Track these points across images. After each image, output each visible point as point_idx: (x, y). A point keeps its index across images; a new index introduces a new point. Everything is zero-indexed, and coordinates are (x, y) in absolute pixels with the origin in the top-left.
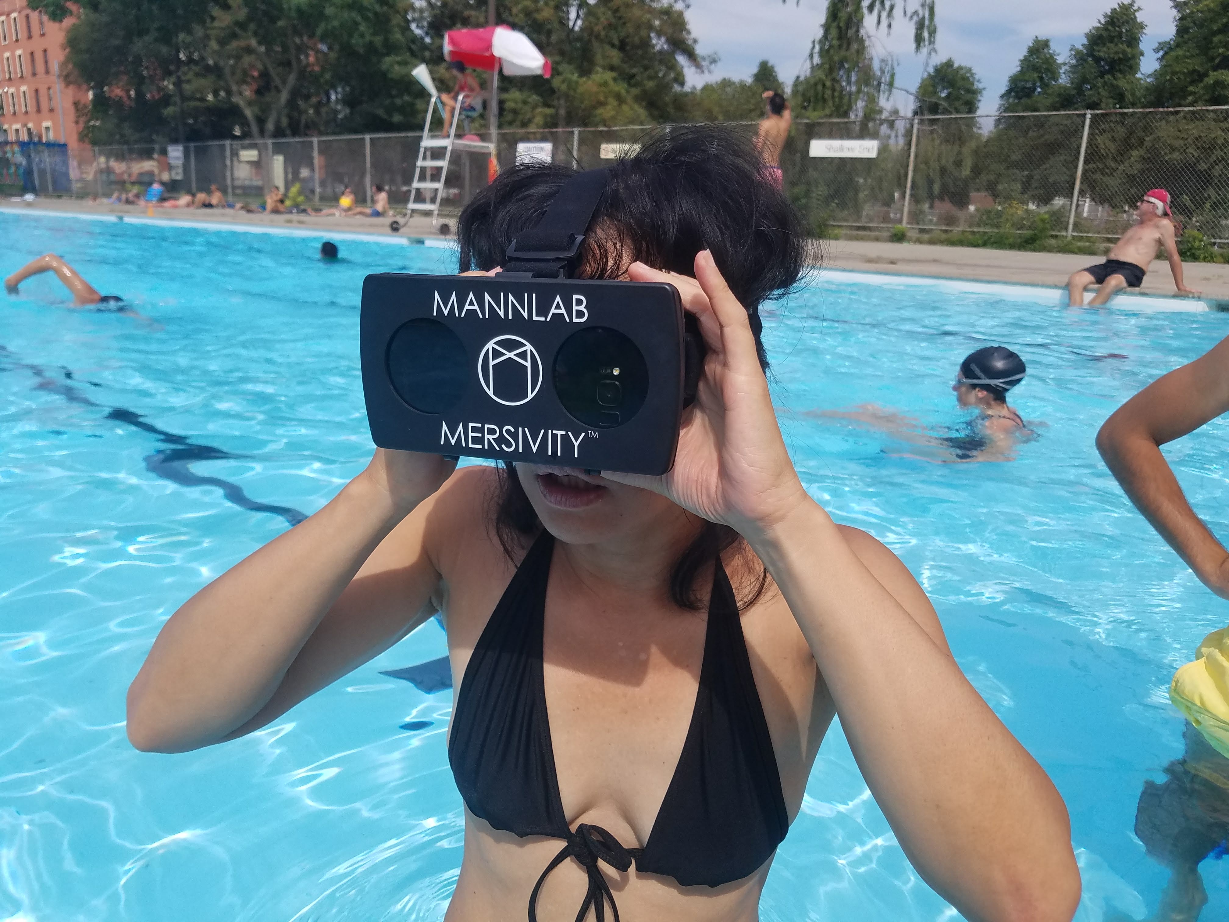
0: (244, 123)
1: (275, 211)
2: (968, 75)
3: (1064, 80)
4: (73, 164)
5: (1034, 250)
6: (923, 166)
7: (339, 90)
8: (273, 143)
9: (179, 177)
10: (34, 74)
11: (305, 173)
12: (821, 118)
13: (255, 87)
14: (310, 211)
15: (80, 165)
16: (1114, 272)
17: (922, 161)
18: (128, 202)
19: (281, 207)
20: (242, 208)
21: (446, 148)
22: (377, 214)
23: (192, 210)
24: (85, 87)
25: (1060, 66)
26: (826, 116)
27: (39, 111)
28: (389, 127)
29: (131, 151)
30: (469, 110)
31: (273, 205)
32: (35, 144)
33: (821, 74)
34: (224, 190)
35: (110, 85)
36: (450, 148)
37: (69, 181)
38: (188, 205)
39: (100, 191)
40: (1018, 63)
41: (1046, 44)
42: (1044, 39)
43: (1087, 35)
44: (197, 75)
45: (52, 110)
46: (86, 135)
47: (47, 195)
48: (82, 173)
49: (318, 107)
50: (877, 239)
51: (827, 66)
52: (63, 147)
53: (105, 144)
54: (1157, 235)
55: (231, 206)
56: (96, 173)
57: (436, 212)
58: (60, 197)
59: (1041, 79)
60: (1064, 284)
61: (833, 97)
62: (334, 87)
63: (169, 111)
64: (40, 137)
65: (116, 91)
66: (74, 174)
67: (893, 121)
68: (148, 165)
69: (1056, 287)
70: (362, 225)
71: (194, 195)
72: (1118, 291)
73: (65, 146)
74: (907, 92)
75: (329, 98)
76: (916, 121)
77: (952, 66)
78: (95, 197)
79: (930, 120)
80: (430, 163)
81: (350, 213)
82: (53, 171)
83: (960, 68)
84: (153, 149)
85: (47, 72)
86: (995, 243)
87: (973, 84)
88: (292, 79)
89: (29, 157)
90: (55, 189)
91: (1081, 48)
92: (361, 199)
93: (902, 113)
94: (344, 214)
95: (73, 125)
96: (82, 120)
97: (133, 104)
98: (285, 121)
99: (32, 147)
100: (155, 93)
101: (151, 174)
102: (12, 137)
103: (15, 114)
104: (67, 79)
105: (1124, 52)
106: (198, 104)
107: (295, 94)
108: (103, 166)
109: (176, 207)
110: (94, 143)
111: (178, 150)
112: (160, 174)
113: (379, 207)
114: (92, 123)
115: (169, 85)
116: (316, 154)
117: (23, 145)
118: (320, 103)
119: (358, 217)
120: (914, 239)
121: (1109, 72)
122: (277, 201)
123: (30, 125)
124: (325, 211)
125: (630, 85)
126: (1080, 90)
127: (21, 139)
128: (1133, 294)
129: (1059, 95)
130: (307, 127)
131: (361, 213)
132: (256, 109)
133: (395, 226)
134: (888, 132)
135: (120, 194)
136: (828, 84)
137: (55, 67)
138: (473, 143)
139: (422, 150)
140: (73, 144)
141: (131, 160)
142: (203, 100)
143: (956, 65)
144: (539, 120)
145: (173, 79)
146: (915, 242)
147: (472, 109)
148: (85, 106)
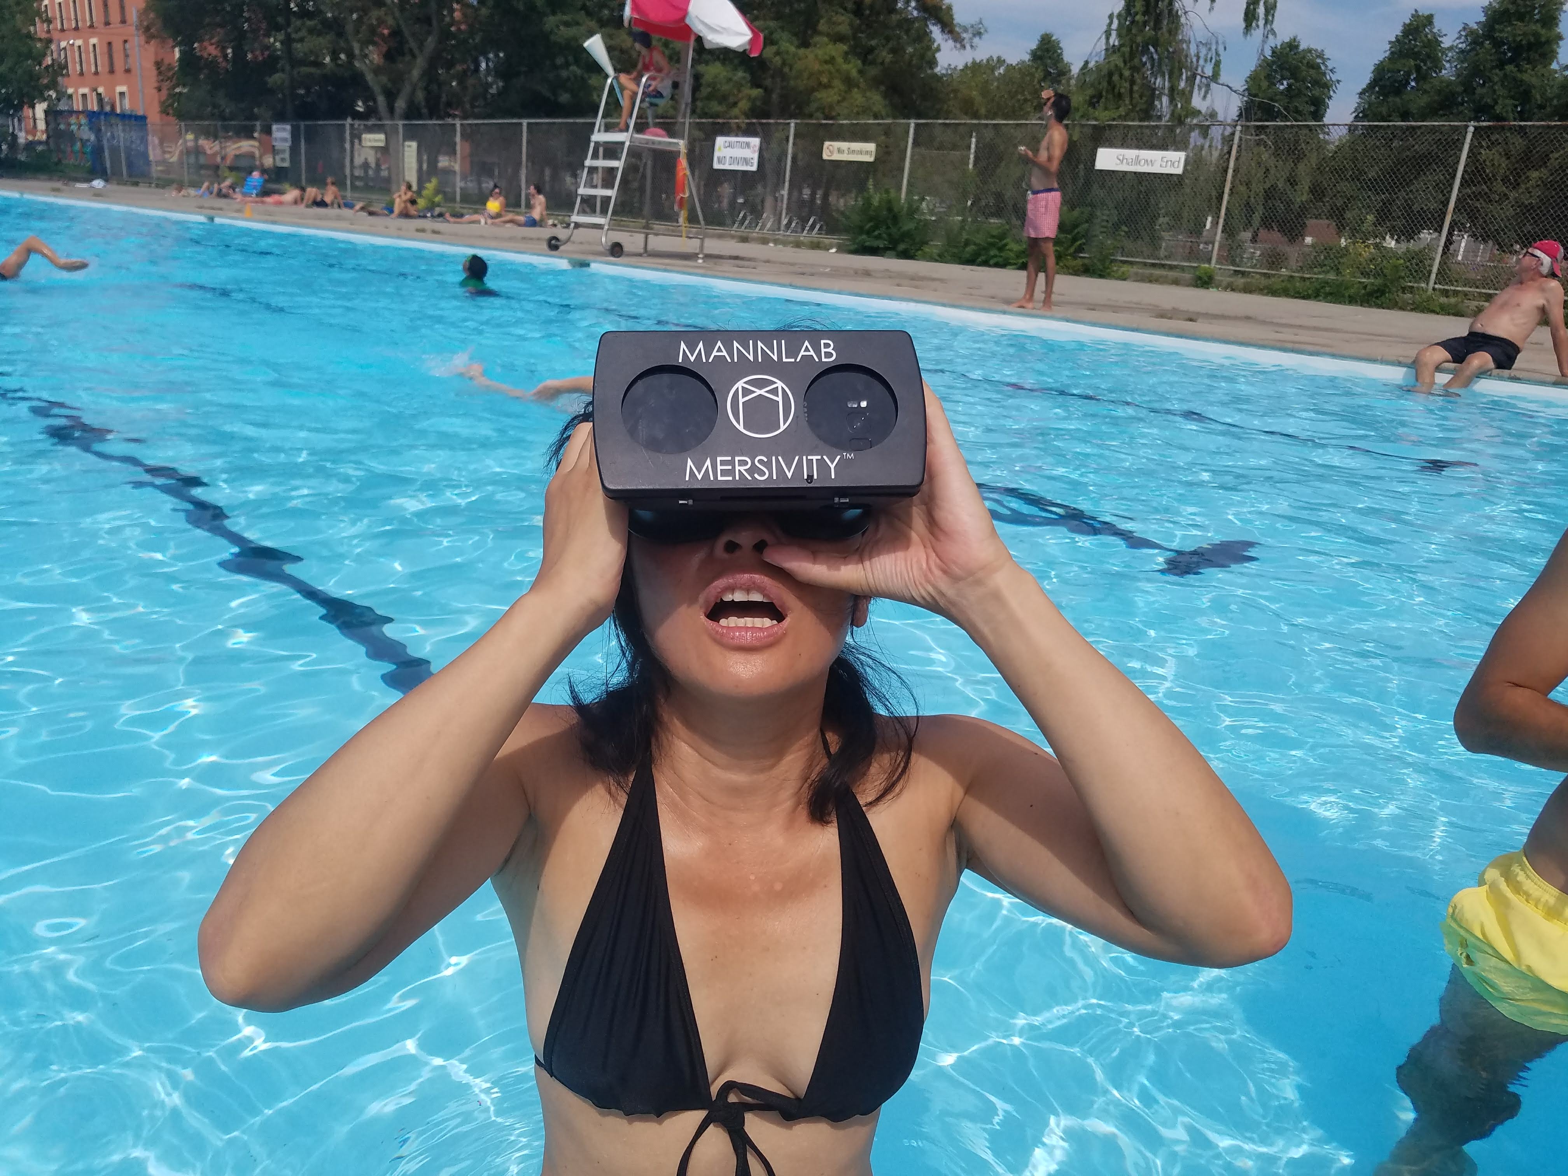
0: (369, 96)
1: (405, 215)
2: (1319, 61)
3: (1448, 72)
4: (153, 140)
5: (1381, 306)
6: (1243, 188)
7: (491, 56)
8: (404, 125)
9: (286, 164)
10: (107, 24)
11: (443, 162)
12: (1114, 120)
13: (384, 49)
14: (447, 215)
15: (161, 143)
16: (1478, 348)
17: (1243, 180)
18: (221, 195)
19: (412, 210)
20: (363, 209)
21: (623, 143)
22: (533, 223)
23: (301, 208)
24: (171, 42)
25: (1444, 52)
26: (1120, 117)
27: (112, 71)
28: (553, 109)
29: (226, 129)
30: (655, 97)
31: (403, 205)
32: (106, 114)
33: (1117, 60)
34: (340, 183)
35: (201, 41)
36: (627, 144)
37: (148, 163)
38: (296, 202)
39: (186, 179)
40: (1388, 47)
41: (1429, 20)
42: (1426, 13)
43: (1485, 10)
44: (311, 31)
45: (128, 71)
46: (171, 105)
47: (121, 182)
48: (164, 152)
49: (462, 78)
50: (1176, 282)
51: (1126, 49)
52: (141, 120)
53: (193, 119)
54: (1541, 302)
55: (350, 206)
56: (181, 152)
57: (606, 227)
58: (136, 184)
59: (1418, 69)
60: (1410, 361)
61: (1131, 91)
62: (485, 54)
63: (276, 79)
64: (113, 107)
65: (209, 49)
66: (154, 154)
67: (1208, 126)
68: (246, 146)
69: (1400, 364)
70: (511, 239)
71: (303, 190)
72: (1482, 373)
73: (143, 118)
74: (1230, 88)
75: (478, 66)
76: (1239, 128)
77: (1297, 47)
78: (180, 187)
79: (1258, 127)
80: (601, 163)
81: (497, 221)
82: (128, 150)
83: (1310, 51)
84: (254, 126)
85: (123, 22)
86: (1331, 294)
87: (1324, 74)
88: (431, 42)
89: (98, 132)
90: (130, 175)
91: (1475, 27)
92: (513, 202)
93: (1220, 117)
94: (489, 221)
95: (155, 91)
96: (166, 85)
97: (230, 67)
98: (420, 95)
99: (102, 117)
100: (258, 53)
101: (252, 156)
102: (78, 105)
103: (82, 74)
104: (148, 32)
105: (1536, 35)
106: (312, 70)
107: (434, 62)
108: (190, 144)
109: (280, 203)
110: (181, 116)
111: (284, 130)
112: (261, 157)
113: (536, 214)
114: (178, 90)
115: (275, 42)
116: (458, 139)
117: (91, 116)
118: (465, 72)
119: (508, 225)
120: (1224, 284)
121: (1511, 61)
122: (405, 202)
123: (101, 90)
124: (467, 217)
125: (864, 62)
126: (1468, 87)
127: (89, 108)
128: (1501, 378)
129: (1439, 92)
130: (449, 104)
131: (511, 221)
132: (384, 79)
133: (553, 242)
134: (1200, 141)
135: (212, 183)
136: (1127, 73)
137: (133, 15)
138: (657, 138)
139: (592, 145)
140: (154, 117)
141: (228, 138)
142: (318, 64)
143: (1303, 46)
144: (744, 105)
145: (281, 36)
146: (1225, 289)
147: (659, 94)
148: (170, 68)
